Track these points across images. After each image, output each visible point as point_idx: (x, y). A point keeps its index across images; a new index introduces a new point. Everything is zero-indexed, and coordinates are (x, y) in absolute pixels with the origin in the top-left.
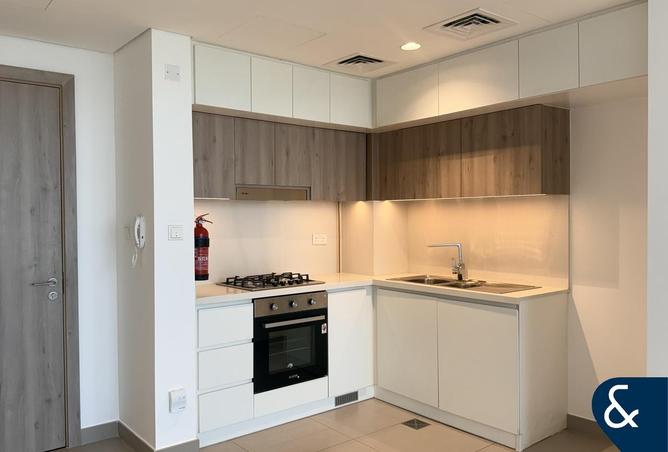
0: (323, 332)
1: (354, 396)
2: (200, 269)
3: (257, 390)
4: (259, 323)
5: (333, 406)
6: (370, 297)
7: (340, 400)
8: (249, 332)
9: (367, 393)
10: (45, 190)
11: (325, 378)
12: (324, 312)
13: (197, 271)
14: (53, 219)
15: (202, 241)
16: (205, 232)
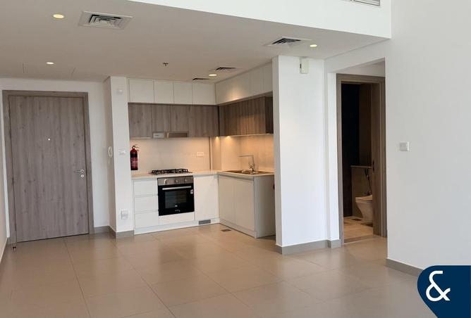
0: (192, 193)
1: (209, 221)
2: (134, 166)
3: (160, 215)
4: (160, 188)
5: (198, 225)
6: (216, 180)
7: (201, 222)
8: (156, 191)
9: (216, 220)
10: (79, 137)
11: (193, 213)
12: (192, 185)
13: (132, 167)
14: (82, 148)
15: (134, 154)
16: (136, 152)
